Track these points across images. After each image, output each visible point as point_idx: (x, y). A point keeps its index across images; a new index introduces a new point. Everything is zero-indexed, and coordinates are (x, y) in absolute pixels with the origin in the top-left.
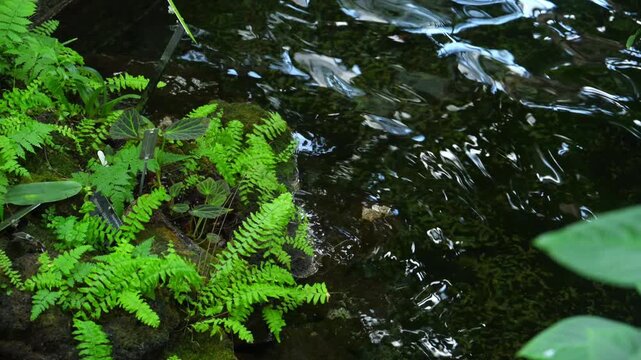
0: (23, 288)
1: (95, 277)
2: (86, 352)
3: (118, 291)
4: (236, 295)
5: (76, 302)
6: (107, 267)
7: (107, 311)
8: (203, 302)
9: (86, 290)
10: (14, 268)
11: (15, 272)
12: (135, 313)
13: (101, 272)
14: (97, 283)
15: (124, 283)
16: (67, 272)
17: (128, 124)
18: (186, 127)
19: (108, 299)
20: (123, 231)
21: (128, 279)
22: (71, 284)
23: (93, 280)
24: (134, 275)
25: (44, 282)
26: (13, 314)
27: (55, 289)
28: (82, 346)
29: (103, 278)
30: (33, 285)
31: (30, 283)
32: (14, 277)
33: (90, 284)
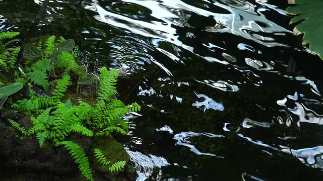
0: (29, 135)
1: (58, 121)
2: (74, 154)
3: (70, 125)
4: (110, 115)
5: (53, 135)
6: (61, 115)
7: (67, 135)
8: (97, 122)
9: (56, 128)
10: (21, 126)
11: (22, 128)
12: (81, 132)
13: (59, 118)
14: (60, 124)
15: (71, 120)
16: (45, 122)
17: (30, 51)
18: (64, 45)
19: (66, 129)
20: (54, 99)
21: (72, 118)
22: (48, 127)
23: (57, 123)
24: (74, 116)
25: (37, 129)
26: (29, 147)
27: (43, 131)
28: (72, 151)
29: (61, 121)
30: (33, 132)
31: (31, 131)
32: (23, 130)
33: (57, 125)
